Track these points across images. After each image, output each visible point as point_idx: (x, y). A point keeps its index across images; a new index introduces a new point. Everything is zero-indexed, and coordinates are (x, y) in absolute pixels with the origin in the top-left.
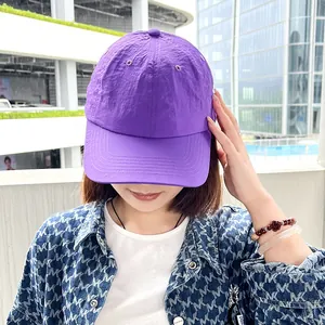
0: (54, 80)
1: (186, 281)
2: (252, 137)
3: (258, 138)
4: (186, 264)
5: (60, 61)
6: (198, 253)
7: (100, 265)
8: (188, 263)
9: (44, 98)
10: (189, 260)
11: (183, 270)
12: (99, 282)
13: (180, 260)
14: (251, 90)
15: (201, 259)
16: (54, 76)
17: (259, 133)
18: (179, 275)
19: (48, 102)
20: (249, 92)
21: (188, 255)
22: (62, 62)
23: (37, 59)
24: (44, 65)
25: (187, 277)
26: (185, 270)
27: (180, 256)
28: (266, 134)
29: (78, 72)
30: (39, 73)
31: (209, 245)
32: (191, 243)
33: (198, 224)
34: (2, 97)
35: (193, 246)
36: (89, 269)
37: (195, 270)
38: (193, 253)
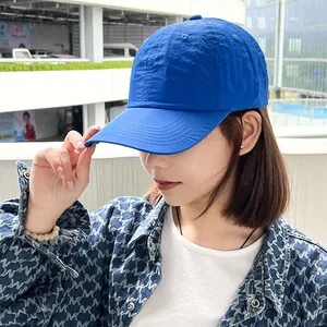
0: (78, 28)
1: (245, 319)
4: (249, 300)
5: (85, 7)
6: (264, 292)
8: (251, 299)
9: (67, 47)
10: (252, 296)
11: (243, 305)
12: (142, 287)
13: (242, 293)
16: (78, 23)
19: (70, 52)
22: (88, 8)
23: (60, 4)
24: (67, 12)
25: (247, 315)
26: (246, 305)
27: (243, 288)
29: (104, 19)
30: (62, 19)
31: (277, 282)
32: (258, 278)
33: (271, 257)
34: (22, 46)
35: (259, 282)
36: (136, 269)
37: (257, 310)
38: (259, 290)
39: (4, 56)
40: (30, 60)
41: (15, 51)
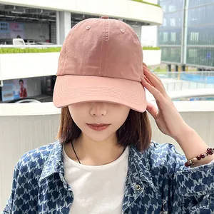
1: (135, 199)
2: (196, 69)
3: (200, 70)
6: (140, 178)
7: (60, 195)
8: (134, 186)
10: (135, 184)
11: (131, 191)
12: (60, 208)
13: (128, 184)
14: (197, 34)
15: (143, 182)
17: (201, 67)
18: (129, 196)
20: (195, 36)
21: (133, 180)
25: (135, 197)
26: (133, 191)
27: (127, 182)
28: (207, 67)
31: (146, 171)
32: (134, 172)
33: (137, 157)
34: (19, 37)
35: (136, 174)
36: (53, 198)
37: (140, 191)
38: (137, 178)
39: (8, 43)
40: (24, 46)
41: (14, 40)
